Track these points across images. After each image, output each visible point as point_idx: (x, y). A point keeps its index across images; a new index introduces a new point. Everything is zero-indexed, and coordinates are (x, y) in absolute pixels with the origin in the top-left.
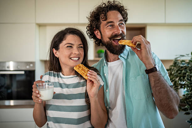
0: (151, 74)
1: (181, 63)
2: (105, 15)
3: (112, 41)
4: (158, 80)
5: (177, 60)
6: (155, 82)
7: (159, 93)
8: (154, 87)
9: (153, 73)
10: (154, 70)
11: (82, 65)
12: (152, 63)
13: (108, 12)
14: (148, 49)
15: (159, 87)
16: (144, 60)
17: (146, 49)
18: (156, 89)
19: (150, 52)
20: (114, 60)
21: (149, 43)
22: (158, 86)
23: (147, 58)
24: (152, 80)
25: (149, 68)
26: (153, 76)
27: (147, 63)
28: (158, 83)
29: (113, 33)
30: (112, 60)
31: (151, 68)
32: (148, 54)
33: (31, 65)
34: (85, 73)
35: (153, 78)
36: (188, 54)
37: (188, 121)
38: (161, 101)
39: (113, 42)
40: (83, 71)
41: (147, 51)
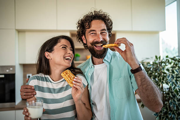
0: (137, 74)
1: (147, 65)
2: (89, 24)
3: (93, 46)
4: (144, 78)
5: (144, 62)
6: (141, 80)
7: (146, 90)
8: (141, 85)
9: (138, 72)
10: (139, 69)
11: (69, 71)
12: (137, 63)
13: (92, 20)
14: (132, 51)
15: (146, 85)
16: (130, 61)
17: (130, 50)
18: (143, 87)
19: (134, 53)
20: (99, 63)
21: (132, 44)
22: (144, 85)
23: (132, 60)
24: (139, 79)
25: (134, 68)
26: (139, 75)
27: (132, 64)
28: (145, 81)
29: (94, 40)
30: (97, 63)
31: (137, 68)
32: (132, 55)
33: (11, 69)
34: (71, 81)
35: (140, 77)
36: (152, 56)
37: (154, 114)
38: (148, 98)
39: (95, 47)
40: (69, 78)
41: (131, 53)
